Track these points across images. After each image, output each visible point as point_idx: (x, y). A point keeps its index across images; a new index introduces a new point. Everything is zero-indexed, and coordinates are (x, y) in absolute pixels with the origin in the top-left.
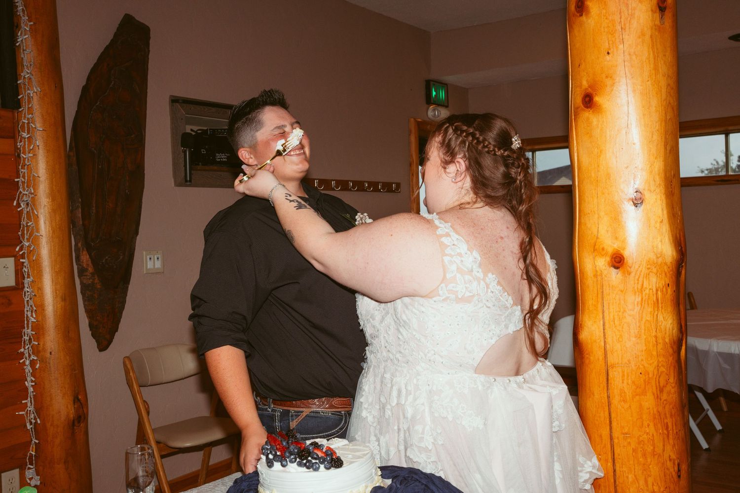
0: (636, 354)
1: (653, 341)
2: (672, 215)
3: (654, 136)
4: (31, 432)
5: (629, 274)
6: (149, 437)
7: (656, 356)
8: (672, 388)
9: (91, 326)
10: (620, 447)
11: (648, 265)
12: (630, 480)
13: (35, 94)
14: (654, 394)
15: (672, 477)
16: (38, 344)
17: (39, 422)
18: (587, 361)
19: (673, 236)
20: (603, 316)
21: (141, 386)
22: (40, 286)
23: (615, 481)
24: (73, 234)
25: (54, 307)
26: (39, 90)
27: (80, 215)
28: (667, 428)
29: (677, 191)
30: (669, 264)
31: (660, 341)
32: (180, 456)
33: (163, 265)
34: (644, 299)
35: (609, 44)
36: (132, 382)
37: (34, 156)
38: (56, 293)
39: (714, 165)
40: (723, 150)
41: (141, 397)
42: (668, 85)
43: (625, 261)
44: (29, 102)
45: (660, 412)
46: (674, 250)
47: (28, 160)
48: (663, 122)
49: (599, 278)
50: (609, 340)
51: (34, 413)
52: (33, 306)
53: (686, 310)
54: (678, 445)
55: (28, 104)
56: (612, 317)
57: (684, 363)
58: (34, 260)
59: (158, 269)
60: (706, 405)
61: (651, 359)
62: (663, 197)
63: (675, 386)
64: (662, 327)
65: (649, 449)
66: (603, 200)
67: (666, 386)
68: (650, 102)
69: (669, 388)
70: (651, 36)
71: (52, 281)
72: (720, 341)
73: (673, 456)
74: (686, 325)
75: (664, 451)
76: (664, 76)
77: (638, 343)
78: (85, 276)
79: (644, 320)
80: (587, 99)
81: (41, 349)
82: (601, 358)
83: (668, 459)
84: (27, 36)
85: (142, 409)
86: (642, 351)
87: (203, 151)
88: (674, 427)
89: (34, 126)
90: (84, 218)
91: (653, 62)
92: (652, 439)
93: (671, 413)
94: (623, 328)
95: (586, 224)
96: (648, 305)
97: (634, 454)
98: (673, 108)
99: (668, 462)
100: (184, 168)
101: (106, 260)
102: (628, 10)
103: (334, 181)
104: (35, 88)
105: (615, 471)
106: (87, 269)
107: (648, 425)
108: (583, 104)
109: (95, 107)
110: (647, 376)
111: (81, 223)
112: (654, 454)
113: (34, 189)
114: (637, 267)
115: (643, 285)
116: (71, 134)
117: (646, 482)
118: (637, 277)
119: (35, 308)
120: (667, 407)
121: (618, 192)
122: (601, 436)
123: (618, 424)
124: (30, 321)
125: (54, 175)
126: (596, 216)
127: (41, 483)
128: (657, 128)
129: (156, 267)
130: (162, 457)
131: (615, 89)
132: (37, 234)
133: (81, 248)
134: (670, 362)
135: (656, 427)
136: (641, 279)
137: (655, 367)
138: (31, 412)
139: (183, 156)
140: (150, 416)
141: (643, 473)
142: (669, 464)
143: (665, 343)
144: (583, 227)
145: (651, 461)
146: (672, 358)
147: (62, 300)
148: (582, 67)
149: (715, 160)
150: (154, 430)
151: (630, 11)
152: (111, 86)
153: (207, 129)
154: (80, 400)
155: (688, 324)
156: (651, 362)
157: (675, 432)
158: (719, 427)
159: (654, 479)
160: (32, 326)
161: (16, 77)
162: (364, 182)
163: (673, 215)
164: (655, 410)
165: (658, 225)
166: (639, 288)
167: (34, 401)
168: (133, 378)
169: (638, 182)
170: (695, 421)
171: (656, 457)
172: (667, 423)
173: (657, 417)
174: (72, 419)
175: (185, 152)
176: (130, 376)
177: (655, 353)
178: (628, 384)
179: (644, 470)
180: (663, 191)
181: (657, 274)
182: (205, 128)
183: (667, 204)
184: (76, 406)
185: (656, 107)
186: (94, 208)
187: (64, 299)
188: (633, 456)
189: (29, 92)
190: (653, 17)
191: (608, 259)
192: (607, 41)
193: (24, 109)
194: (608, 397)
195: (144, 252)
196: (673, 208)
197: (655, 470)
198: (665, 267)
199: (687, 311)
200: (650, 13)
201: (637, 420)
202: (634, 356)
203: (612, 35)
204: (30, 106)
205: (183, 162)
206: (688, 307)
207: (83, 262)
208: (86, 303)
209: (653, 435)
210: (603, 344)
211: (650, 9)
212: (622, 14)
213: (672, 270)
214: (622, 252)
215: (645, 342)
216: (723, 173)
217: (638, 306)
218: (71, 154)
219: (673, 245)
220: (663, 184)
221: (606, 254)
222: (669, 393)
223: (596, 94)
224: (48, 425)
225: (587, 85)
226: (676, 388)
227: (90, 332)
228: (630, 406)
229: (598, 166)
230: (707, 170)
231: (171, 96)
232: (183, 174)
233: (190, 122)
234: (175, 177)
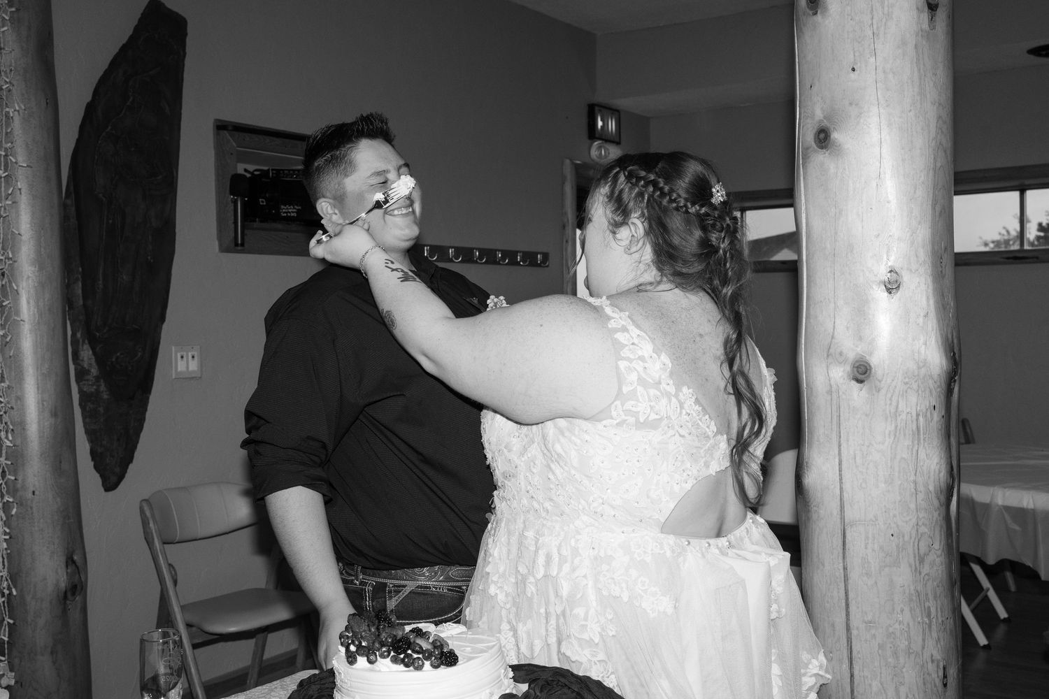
0: (885, 506)
1: (910, 489)
2: (942, 307)
3: (917, 191)
4: (3, 608)
5: (879, 391)
6: (176, 619)
7: (915, 511)
8: (937, 557)
9: (94, 454)
10: (861, 641)
11: (905, 378)
12: (875, 689)
13: (16, 113)
14: (910, 566)
15: (935, 686)
16: (16, 479)
17: (15, 593)
18: (814, 516)
19: (942, 335)
20: (840, 450)
21: (164, 543)
22: (19, 394)
23: (852, 691)
24: (69, 319)
25: (39, 425)
26: (23, 107)
27: (80, 291)
28: (929, 615)
29: (949, 270)
30: (936, 377)
31: (921, 488)
32: (221, 645)
33: (202, 365)
34: (899, 428)
35: (854, 55)
36: (152, 536)
37: (14, 204)
38: (43, 405)
39: (1003, 235)
40: (1016, 214)
41: (166, 558)
42: (940, 117)
43: (873, 370)
44: (8, 125)
45: (919, 591)
46: (944, 358)
47: (5, 209)
48: (931, 171)
49: (835, 396)
50: (847, 486)
51: (7, 580)
52: (9, 423)
53: (959, 444)
54: (944, 640)
55: (7, 128)
56: (852, 452)
57: (955, 521)
58: (10, 357)
59: (193, 372)
60: (985, 582)
61: (908, 515)
62: (930, 280)
63: (941, 555)
64: (925, 468)
65: (903, 644)
66: (842, 283)
67: (928, 554)
68: (912, 142)
69: (932, 557)
70: (916, 45)
71: (38, 388)
72: (1007, 489)
73: (938, 656)
74: (959, 466)
75: (923, 648)
76: (933, 104)
77: (889, 491)
78: (85, 380)
79: (898, 457)
80: (822, 136)
81: (19, 486)
82: (836, 512)
83: (929, 660)
84: (5, 28)
85: (167, 577)
86: (895, 503)
87: (262, 202)
88: (939, 614)
89: (14, 160)
90: (85, 297)
91: (918, 84)
92: (907, 630)
93: (936, 593)
94: (867, 469)
95: (816, 317)
96: (905, 435)
97: (880, 651)
98: (945, 151)
99: (930, 664)
100: (233, 226)
101: (117, 358)
102: (883, 8)
103: (452, 248)
104: (16, 105)
105: (852, 676)
106: (88, 372)
107: (902, 611)
108: (815, 142)
109: (104, 134)
110: (901, 540)
111: (81, 302)
112: (909, 652)
113: (13, 253)
114: (889, 381)
115: (897, 407)
116: (69, 172)
117: (897, 691)
118: (889, 395)
119: (11, 427)
120: (929, 584)
121: (863, 271)
122: (833, 625)
123: (858, 608)
124: (4, 446)
125: (42, 232)
126: (832, 305)
127: (16, 682)
128: (922, 178)
129: (190, 369)
130: (195, 646)
131: (862, 121)
132: (16, 318)
133: (81, 341)
134: (935, 519)
135: (913, 612)
136: (895, 399)
137: (913, 526)
138: (4, 578)
139: (232, 208)
140: (177, 587)
141: (893, 679)
142: (931, 667)
143: (929, 491)
144: (812, 321)
145: (905, 663)
146: (937, 513)
147: (52, 415)
148: (815, 89)
149: (1004, 228)
150: (183, 608)
151: (886, 9)
152: (128, 103)
153: (269, 170)
154: (75, 562)
155: (961, 464)
156: (908, 519)
157: (940, 621)
158: (1003, 614)
159: (909, 688)
160: (6, 452)
162: (496, 250)
163: (943, 305)
164: (912, 588)
165: (921, 320)
166: (893, 411)
167: (8, 562)
168: (154, 531)
169: (892, 258)
170: (969, 605)
171: (912, 657)
172: (929, 608)
173: (914, 598)
174: (64, 589)
175: (235, 203)
176: (150, 528)
177: (913, 506)
178: (873, 550)
179: (895, 675)
180: (929, 271)
181: (918, 391)
182: (266, 168)
183: (935, 290)
184: (69, 571)
185: (920, 149)
186: (100, 282)
187: (54, 414)
188: (879, 655)
189: (7, 109)
190: (919, 17)
191: (848, 368)
192: (852, 53)
194: (845, 569)
195: (173, 347)
196: (943, 295)
197: (910, 675)
198: (931, 382)
199: (961, 446)
200: (915, 12)
201: (885, 603)
202: (884, 510)
203: (859, 43)
204: (9, 131)
205: (233, 217)
206: (963, 441)
207: (83, 360)
208: (87, 420)
209: (908, 624)
210: (838, 492)
211: (915, 7)
212: (875, 13)
213: (940, 386)
214: (868, 358)
215: (900, 489)
216: (1016, 247)
217: (890, 438)
218: (69, 202)
219: (942, 350)
220: (929, 261)
221: (845, 361)
222: (932, 564)
223: (834, 128)
224: (28, 598)
225: (822, 116)
226: (943, 556)
227: (92, 463)
228: (876, 583)
229: (836, 233)
230: (993, 242)
231: (217, 120)
232: (232, 234)
233: (242, 158)
234: (220, 238)
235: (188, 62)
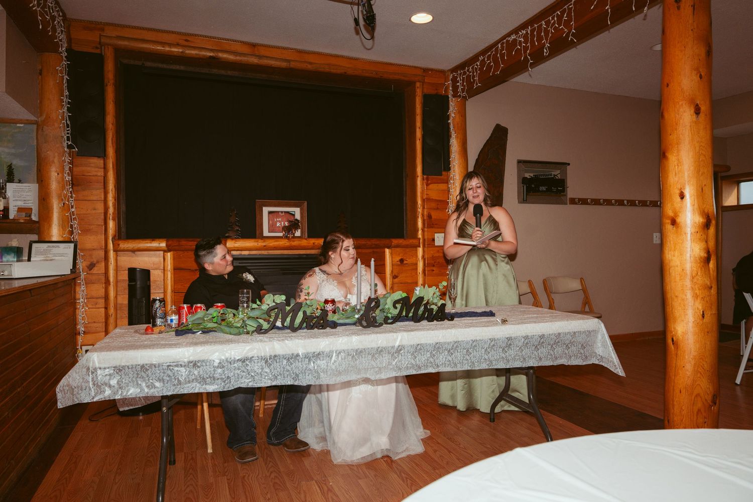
1: (689, 256)
5: (678, 227)
7: (690, 263)
14: (690, 279)
15: (699, 317)
28: (696, 295)
30: (698, 223)
31: (692, 256)
43: (677, 221)
44: (454, 168)
45: (693, 287)
54: (703, 304)
56: (671, 246)
67: (696, 276)
68: (688, 154)
69: (698, 277)
70: (690, 126)
73: (700, 308)
75: (694, 304)
80: (663, 155)
83: (697, 308)
84: (454, 140)
87: (533, 186)
91: (691, 137)
92: (688, 298)
93: (699, 288)
94: (675, 251)
99: (697, 310)
100: (523, 194)
102: (679, 116)
104: (456, 162)
110: (686, 271)
118: (681, 229)
120: (697, 285)
121: (674, 192)
134: (698, 266)
135: (691, 294)
137: (691, 268)
139: (523, 189)
143: (696, 257)
145: (688, 309)
152: (489, 158)
153: (536, 175)
161: (449, 158)
164: (690, 286)
172: (697, 293)
173: (692, 290)
175: (524, 187)
178: (677, 275)
179: (684, 312)
188: (680, 306)
189: (454, 163)
190: (692, 117)
191: (670, 221)
193: (452, 171)
200: (690, 116)
205: (523, 192)
212: (676, 117)
213: (699, 226)
214: (675, 218)
217: (682, 241)
231: (518, 160)
232: (523, 197)
233: (527, 172)
234: (518, 199)
235: (508, 142)
